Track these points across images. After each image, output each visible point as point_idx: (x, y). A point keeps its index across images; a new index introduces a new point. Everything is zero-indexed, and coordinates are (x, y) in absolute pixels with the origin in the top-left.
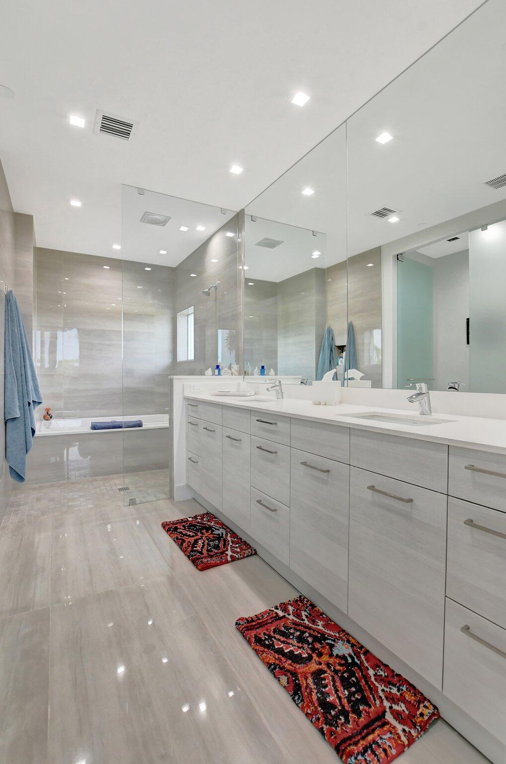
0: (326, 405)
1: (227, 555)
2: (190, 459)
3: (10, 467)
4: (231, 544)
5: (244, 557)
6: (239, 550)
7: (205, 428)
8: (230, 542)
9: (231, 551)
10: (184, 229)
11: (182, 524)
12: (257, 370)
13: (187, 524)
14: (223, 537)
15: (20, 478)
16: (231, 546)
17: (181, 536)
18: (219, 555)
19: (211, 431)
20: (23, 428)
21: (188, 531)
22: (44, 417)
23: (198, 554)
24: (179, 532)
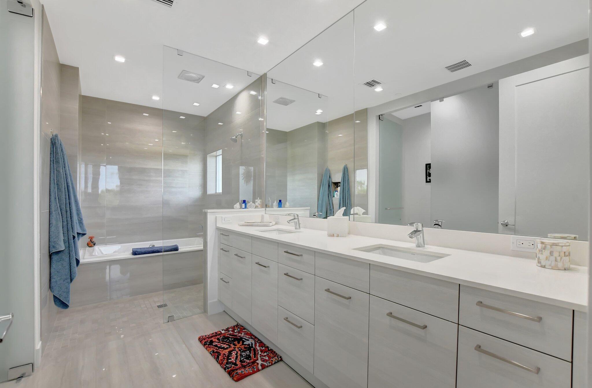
0: (338, 236)
1: (258, 364)
2: (222, 279)
3: (54, 295)
4: (260, 353)
5: (272, 364)
6: (267, 358)
7: (236, 255)
8: (259, 351)
9: (261, 360)
10: (215, 86)
11: (216, 337)
12: (276, 204)
13: (221, 337)
14: (253, 347)
15: (65, 305)
16: (260, 354)
17: (216, 349)
18: (251, 365)
19: (242, 257)
20: (67, 259)
21: (222, 343)
22: (88, 244)
23: (233, 366)
24: (215, 346)
